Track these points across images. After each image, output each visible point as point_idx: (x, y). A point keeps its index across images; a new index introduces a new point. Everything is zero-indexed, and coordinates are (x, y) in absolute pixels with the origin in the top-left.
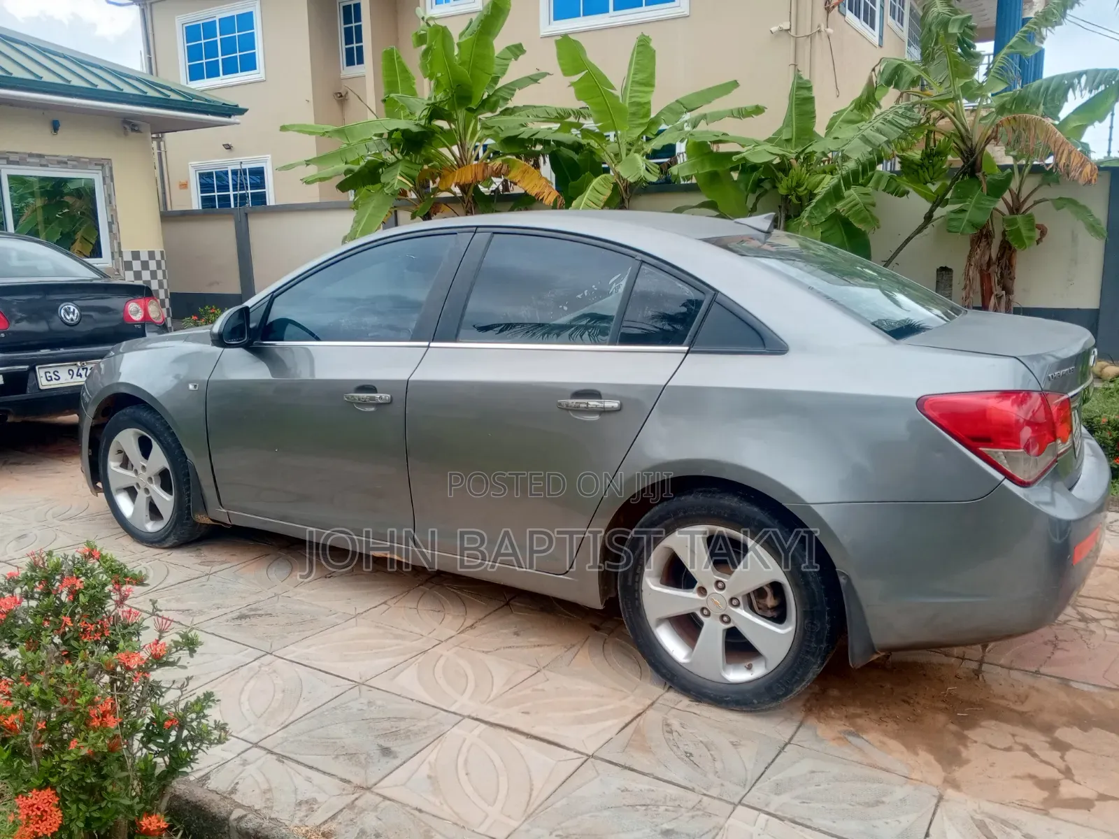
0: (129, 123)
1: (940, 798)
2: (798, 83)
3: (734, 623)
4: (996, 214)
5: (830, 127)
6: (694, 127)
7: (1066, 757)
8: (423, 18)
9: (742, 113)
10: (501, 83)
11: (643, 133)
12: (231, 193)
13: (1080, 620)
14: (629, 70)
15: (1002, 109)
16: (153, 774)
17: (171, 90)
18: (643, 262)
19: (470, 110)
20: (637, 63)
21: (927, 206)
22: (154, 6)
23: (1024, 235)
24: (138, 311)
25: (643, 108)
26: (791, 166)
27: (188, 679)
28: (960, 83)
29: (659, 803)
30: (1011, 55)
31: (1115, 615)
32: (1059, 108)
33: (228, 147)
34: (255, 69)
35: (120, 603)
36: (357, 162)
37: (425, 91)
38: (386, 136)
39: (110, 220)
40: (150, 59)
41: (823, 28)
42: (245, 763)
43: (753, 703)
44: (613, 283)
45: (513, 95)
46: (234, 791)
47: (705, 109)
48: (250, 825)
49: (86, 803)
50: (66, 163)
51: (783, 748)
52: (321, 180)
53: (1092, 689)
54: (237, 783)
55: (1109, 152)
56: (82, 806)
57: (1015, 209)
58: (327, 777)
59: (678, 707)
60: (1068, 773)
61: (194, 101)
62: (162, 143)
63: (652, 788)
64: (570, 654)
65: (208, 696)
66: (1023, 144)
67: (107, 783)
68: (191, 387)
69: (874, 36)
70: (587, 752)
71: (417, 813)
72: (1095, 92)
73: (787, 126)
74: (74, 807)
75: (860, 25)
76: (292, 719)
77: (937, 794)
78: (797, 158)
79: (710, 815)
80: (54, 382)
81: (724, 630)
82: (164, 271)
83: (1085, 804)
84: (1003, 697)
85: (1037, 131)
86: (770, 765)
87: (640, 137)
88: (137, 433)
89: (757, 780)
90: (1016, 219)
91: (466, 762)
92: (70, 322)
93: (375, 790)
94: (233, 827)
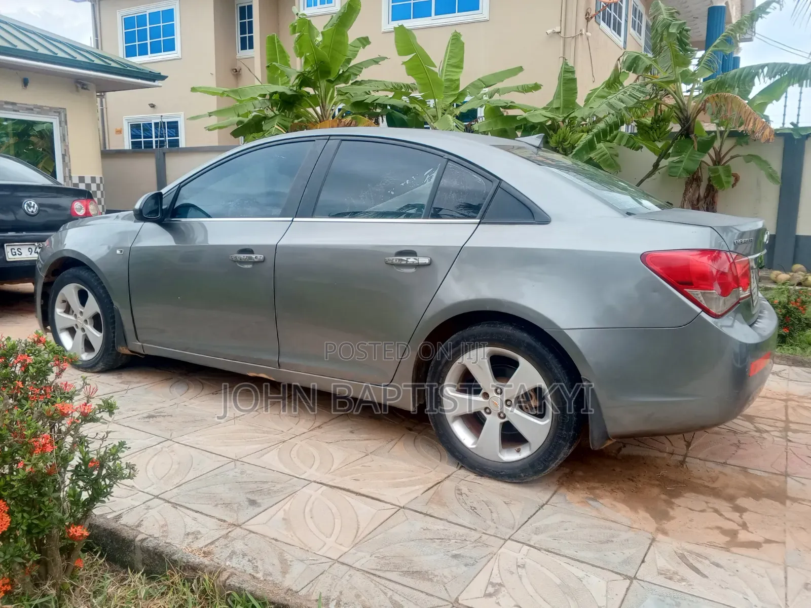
0: (80, 83)
1: (653, 540)
2: (565, 68)
3: (508, 418)
4: (703, 165)
5: (587, 101)
6: (490, 98)
7: (743, 517)
8: (297, 14)
9: (526, 89)
10: (353, 63)
11: (454, 101)
12: (154, 139)
13: (756, 431)
14: (446, 56)
15: (708, 90)
16: (79, 500)
17: (112, 60)
18: (449, 160)
19: (329, 81)
20: (450, 52)
21: (654, 158)
22: (101, 2)
23: (723, 180)
24: (81, 209)
25: (454, 84)
26: (559, 126)
27: (108, 433)
28: (679, 70)
29: (451, 538)
30: (714, 52)
31: (781, 429)
32: (749, 93)
33: (153, 106)
34: (174, 50)
35: (58, 375)
36: (246, 115)
37: (297, 65)
38: (268, 97)
39: (64, 153)
40: (97, 40)
41: (584, 32)
42: (148, 508)
43: (520, 476)
44: (427, 175)
45: (361, 72)
46: (139, 525)
47: (499, 85)
48: (150, 545)
49: (29, 513)
50: (32, 110)
51: (542, 506)
52: (220, 128)
53: (763, 474)
54: (142, 521)
55: (783, 124)
56: (25, 515)
57: (717, 161)
58: (208, 518)
59: (467, 479)
60: (744, 526)
61: (128, 68)
62: (104, 100)
63: (446, 528)
64: (390, 445)
65: (122, 444)
66: (723, 113)
67: (45, 499)
68: (118, 252)
69: (620, 41)
70: (398, 504)
71: (274, 542)
72: (773, 80)
73: (557, 98)
74: (20, 515)
75: (610, 32)
76: (184, 481)
77: (651, 537)
78: (563, 121)
79: (487, 546)
80: (17, 256)
81: (501, 423)
82: (102, 192)
83: (756, 545)
84: (700, 478)
85: (733, 105)
86: (531, 517)
87: (451, 104)
88: (78, 287)
89: (522, 526)
90: (717, 168)
91: (311, 511)
92: (30, 213)
93: (243, 526)
94: (137, 546)
